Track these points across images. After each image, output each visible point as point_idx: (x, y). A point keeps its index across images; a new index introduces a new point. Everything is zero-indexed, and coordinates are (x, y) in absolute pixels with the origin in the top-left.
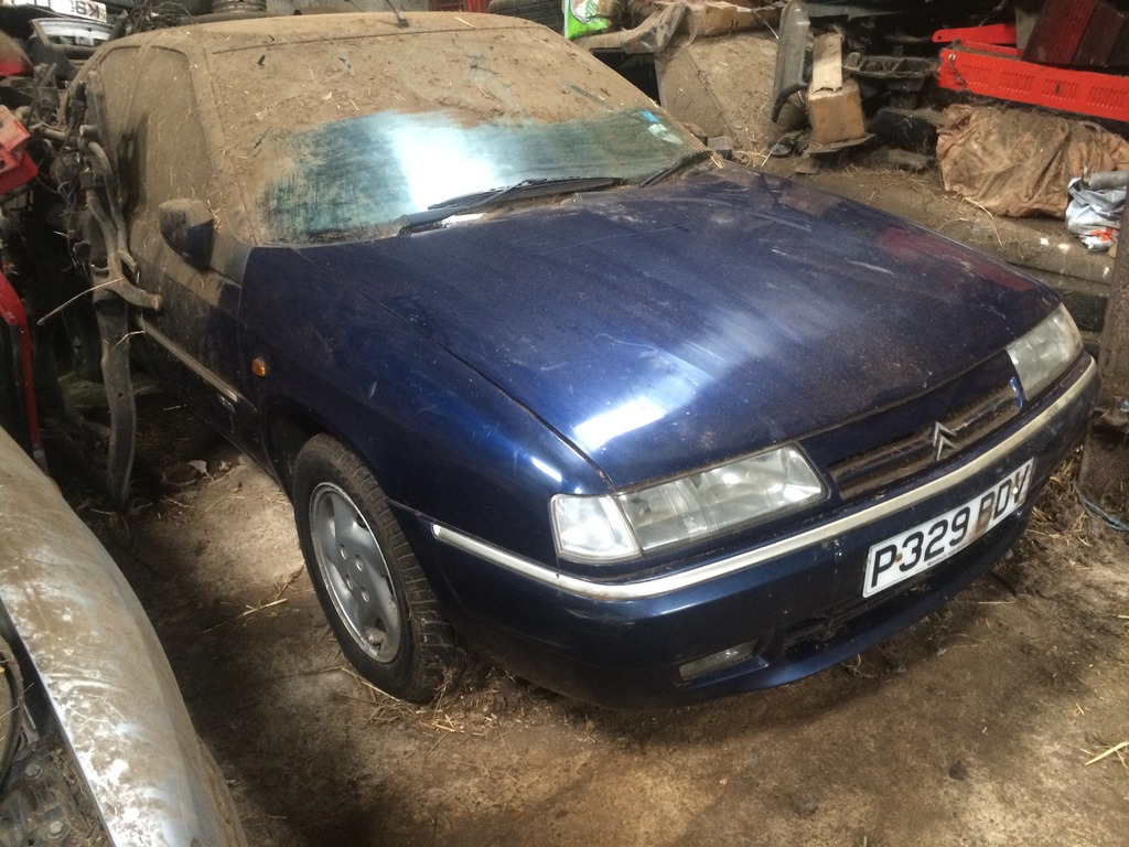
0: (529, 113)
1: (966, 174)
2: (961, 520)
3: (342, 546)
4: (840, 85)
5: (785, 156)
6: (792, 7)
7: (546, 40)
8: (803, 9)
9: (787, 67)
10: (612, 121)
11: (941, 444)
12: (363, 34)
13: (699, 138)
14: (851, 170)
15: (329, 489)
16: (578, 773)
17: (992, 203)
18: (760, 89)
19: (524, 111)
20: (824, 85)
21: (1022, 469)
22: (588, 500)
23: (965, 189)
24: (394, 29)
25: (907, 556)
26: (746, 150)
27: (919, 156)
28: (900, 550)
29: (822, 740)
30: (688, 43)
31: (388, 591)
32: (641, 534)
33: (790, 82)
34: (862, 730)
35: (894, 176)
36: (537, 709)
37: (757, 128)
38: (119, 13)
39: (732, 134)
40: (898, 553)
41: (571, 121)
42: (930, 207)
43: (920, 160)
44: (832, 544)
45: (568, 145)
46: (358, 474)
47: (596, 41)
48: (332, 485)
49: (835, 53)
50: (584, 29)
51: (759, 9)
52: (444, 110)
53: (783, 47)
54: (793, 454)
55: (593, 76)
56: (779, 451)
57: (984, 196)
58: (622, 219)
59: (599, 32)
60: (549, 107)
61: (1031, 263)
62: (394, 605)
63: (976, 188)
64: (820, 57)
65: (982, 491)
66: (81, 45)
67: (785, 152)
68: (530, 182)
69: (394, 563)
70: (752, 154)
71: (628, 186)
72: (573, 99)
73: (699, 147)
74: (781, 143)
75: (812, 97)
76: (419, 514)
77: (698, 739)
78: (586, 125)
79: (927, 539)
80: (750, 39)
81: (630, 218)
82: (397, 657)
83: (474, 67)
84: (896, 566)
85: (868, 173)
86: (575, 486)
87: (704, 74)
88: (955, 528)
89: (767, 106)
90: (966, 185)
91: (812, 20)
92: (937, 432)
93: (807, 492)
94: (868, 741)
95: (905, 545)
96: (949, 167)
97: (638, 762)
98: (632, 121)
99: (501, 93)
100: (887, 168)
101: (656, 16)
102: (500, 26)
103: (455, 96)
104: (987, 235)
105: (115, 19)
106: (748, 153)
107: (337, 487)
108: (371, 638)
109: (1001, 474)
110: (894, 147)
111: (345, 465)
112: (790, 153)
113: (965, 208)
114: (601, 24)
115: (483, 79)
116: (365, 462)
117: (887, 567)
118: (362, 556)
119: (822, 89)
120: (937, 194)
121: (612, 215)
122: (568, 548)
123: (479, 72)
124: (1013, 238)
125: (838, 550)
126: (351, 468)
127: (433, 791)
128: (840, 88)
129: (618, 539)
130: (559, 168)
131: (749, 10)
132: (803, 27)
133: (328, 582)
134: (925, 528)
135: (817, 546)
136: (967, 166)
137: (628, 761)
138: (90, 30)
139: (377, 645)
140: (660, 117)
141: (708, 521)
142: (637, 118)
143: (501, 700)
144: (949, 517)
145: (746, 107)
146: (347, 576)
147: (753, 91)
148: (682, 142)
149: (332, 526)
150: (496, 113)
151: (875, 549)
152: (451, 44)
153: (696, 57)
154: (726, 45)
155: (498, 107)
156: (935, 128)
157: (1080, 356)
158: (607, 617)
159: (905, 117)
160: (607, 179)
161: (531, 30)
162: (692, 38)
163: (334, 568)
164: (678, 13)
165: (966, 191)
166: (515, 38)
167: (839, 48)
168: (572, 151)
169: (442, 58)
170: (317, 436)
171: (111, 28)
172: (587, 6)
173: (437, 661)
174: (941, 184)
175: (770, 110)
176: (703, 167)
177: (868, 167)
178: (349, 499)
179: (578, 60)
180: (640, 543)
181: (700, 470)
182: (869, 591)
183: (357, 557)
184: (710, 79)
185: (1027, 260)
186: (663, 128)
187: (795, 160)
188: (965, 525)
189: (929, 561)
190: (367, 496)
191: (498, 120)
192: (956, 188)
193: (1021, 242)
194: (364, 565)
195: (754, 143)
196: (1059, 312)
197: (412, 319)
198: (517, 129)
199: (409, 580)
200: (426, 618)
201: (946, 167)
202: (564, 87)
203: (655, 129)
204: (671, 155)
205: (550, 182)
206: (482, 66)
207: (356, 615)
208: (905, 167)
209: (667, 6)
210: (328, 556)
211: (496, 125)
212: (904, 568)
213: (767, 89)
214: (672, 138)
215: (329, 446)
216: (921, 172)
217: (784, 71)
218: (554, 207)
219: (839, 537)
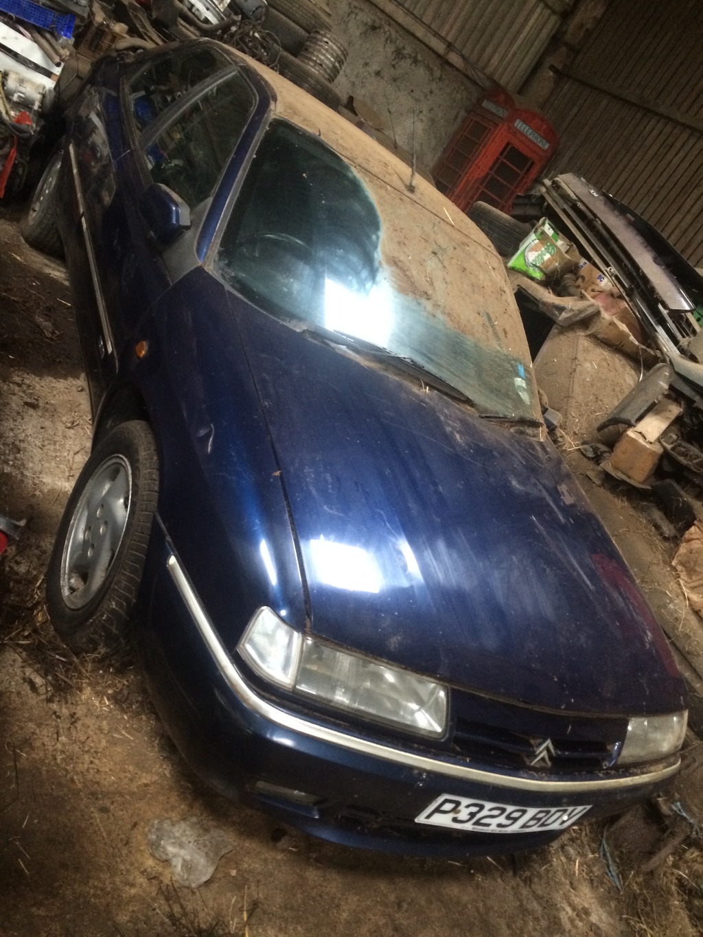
0: (446, 311)
1: (692, 564)
2: (516, 815)
3: (102, 506)
4: (652, 441)
5: (589, 458)
6: (665, 368)
7: (494, 269)
8: (670, 376)
9: (632, 404)
10: (496, 357)
11: (541, 756)
12: (380, 176)
13: (542, 406)
14: (622, 500)
15: (123, 464)
16: (137, 787)
17: (695, 597)
18: (606, 400)
19: (445, 307)
20: (644, 432)
21: (580, 808)
22: (285, 627)
23: (684, 573)
24: (402, 188)
25: (463, 814)
26: (567, 434)
27: (672, 527)
28: (461, 807)
29: (315, 887)
30: (583, 334)
31: (108, 561)
32: (304, 674)
33: (626, 415)
34: (347, 899)
35: (646, 527)
36: (144, 717)
37: (585, 425)
38: (236, 14)
39: (565, 415)
40: (460, 808)
41: (469, 337)
42: (654, 568)
43: (670, 530)
44: (420, 774)
45: (456, 353)
46: (149, 473)
47: (526, 283)
48: (128, 463)
49: (668, 418)
50: (524, 268)
51: (644, 347)
52: (394, 268)
53: (640, 388)
54: (442, 694)
55: (506, 316)
56: (433, 685)
57: (692, 588)
58: (452, 433)
59: (532, 279)
60: (462, 317)
61: (689, 657)
62: (103, 574)
63: (691, 578)
64: (657, 413)
65: (545, 806)
66: (194, 14)
67: (591, 455)
68: (412, 361)
69: (125, 551)
70: (568, 439)
71: (473, 409)
72: (481, 323)
73: (537, 416)
74: (591, 447)
75: (631, 433)
76: (168, 538)
77: (234, 823)
78: (476, 346)
79: (485, 812)
80: (624, 361)
81: (458, 436)
82: (78, 610)
83: (434, 253)
84: (451, 815)
85: (632, 512)
86: (283, 608)
87: (577, 362)
88: (508, 817)
89: (601, 416)
90: (687, 571)
91: (671, 387)
92: (545, 745)
93: (431, 725)
94: (344, 911)
95: (468, 806)
96: (685, 551)
97: (183, 810)
98: (508, 366)
99: (439, 284)
100: (646, 518)
101: (575, 300)
102: (472, 236)
103: (408, 264)
104: (675, 615)
105: (230, 15)
106: (566, 436)
107: (129, 468)
108: (72, 581)
109: (565, 803)
110: (660, 509)
111: (146, 459)
112: (592, 458)
113: (675, 586)
114: (538, 275)
115: (434, 266)
116: (161, 469)
117: (445, 812)
118: (110, 526)
119: (640, 433)
120: (665, 562)
121: (449, 425)
122: (248, 647)
123: (435, 259)
124: (690, 631)
125: (422, 781)
126: (148, 465)
127: (32, 725)
128: (651, 443)
129: (286, 666)
130: (438, 364)
131: (637, 343)
132: (662, 388)
133: (75, 520)
134: (488, 805)
135: (410, 768)
136: (696, 561)
137: (176, 805)
138: (208, 9)
139: (72, 590)
140: (528, 376)
141: (353, 700)
142: (512, 366)
143: (125, 692)
144: (510, 808)
145: (587, 406)
146: (90, 528)
147: (600, 398)
148: (529, 404)
149: (107, 487)
150: (425, 296)
151: (446, 797)
152: (431, 227)
153: (581, 347)
154: (605, 353)
155: (430, 292)
156: (695, 519)
157: (674, 754)
158: (236, 715)
159: (682, 497)
160: (462, 394)
161: (489, 254)
162: (588, 332)
163: (86, 514)
164: (590, 310)
165: (684, 576)
166: (475, 252)
167: (673, 417)
168: (455, 358)
169: (418, 232)
170: (143, 423)
171: (222, 19)
172: (538, 257)
173: (101, 636)
174: (672, 557)
175: (602, 420)
176: (529, 431)
177: (635, 508)
178: (131, 483)
179: (504, 297)
180: (297, 682)
181: (373, 660)
182: (421, 819)
183: (106, 523)
184: (578, 369)
185: (688, 653)
186: (524, 385)
187: (591, 465)
188: (516, 820)
189: (476, 827)
190: (144, 493)
191: (424, 301)
192: (679, 568)
193: (693, 638)
194: (106, 532)
195: (575, 433)
196: (681, 716)
197: (266, 403)
198: (430, 317)
199: (125, 570)
200: (116, 604)
201: (683, 549)
202: (481, 309)
203: (519, 382)
204: (516, 407)
205: (425, 371)
206: (440, 257)
207: (75, 556)
208: (657, 527)
209: (587, 300)
210: (88, 503)
211: (419, 304)
212: (455, 820)
213: (610, 404)
214: (525, 396)
215: (146, 437)
216: (666, 539)
217: (629, 404)
218: (415, 389)
219: (429, 773)
